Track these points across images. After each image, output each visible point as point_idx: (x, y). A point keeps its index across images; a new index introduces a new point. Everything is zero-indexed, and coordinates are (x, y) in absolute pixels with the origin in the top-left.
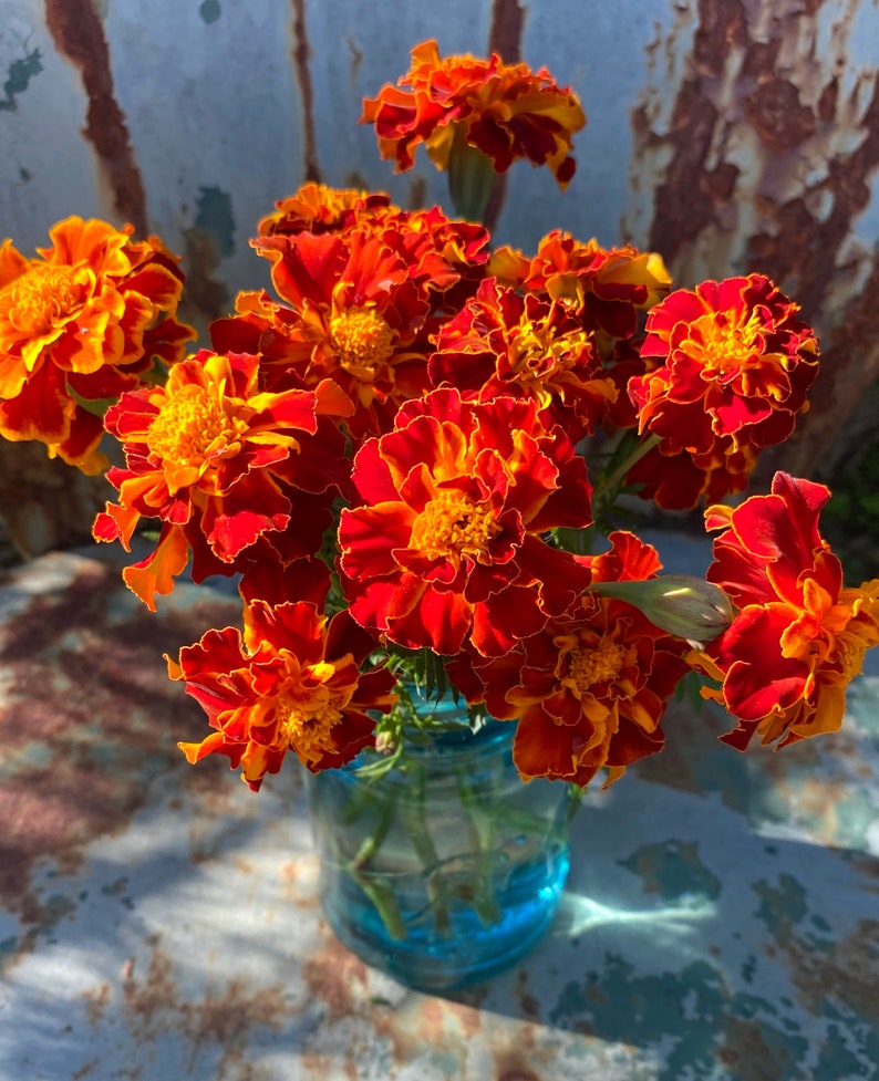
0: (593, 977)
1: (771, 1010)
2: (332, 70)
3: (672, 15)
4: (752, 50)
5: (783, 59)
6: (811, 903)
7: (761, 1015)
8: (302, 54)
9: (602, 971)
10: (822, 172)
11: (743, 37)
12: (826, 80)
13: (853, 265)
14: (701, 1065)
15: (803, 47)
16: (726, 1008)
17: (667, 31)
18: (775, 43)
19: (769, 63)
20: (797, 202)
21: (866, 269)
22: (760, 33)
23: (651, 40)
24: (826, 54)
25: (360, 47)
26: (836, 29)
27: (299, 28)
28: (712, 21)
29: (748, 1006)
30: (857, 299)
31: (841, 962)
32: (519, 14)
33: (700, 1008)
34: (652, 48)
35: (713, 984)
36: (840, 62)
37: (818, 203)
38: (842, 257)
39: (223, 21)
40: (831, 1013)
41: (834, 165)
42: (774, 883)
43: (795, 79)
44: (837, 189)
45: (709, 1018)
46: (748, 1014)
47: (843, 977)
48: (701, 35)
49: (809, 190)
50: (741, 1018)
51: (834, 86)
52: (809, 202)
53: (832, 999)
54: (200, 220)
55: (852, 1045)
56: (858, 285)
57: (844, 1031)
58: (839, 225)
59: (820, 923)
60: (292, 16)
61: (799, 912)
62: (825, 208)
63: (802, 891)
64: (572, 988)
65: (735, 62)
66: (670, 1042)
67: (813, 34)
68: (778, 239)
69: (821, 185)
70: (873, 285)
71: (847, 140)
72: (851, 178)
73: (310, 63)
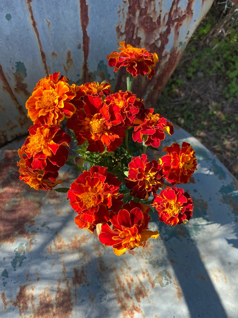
2: (43, 28)
3: (122, 3)
4: (141, 10)
5: (148, 12)
8: (34, 24)
10: (158, 37)
11: (139, 7)
12: (158, 16)
13: (166, 56)
15: (152, 8)
17: (122, 7)
18: (146, 8)
19: (146, 12)
20: (154, 44)
21: (168, 56)
22: (143, 6)
23: (119, 10)
24: (158, 10)
25: (49, 21)
26: (159, 3)
27: (32, 18)
28: (132, 3)
30: (167, 63)
32: (86, 7)
34: (119, 12)
36: (161, 11)
37: (158, 43)
38: (163, 55)
39: (12, 19)
41: (161, 35)
43: (151, 16)
44: (161, 40)
48: (130, 7)
49: (156, 41)
51: (160, 17)
52: (156, 43)
54: (17, 70)
56: (167, 60)
58: (163, 47)
60: (30, 15)
62: (159, 44)
65: (138, 13)
67: (154, 5)
69: (158, 40)
70: (170, 59)
71: (163, 29)
72: (164, 37)
73: (37, 26)
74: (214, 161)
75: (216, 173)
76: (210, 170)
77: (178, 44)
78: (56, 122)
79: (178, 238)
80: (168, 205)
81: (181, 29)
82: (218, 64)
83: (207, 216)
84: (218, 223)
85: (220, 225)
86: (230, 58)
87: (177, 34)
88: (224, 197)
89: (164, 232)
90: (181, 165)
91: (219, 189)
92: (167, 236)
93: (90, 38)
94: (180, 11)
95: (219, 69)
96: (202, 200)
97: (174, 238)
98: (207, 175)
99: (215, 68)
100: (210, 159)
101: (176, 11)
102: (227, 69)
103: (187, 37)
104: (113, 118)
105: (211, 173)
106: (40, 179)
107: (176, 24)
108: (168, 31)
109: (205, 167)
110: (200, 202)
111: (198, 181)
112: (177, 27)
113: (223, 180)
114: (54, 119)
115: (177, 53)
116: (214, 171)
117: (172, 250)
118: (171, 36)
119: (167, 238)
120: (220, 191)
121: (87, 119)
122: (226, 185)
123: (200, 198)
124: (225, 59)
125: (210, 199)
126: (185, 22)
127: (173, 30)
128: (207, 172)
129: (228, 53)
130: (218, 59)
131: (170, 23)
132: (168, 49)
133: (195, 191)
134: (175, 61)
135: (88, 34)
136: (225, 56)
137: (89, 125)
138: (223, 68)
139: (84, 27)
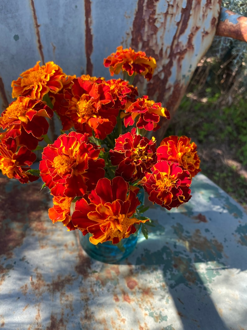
0: (142, 255)
1: (182, 254)
2: (48, 51)
3: (125, 35)
4: (144, 43)
5: (151, 44)
6: (184, 228)
7: (181, 255)
8: (40, 47)
9: (144, 253)
10: (161, 68)
11: (142, 39)
12: (160, 48)
13: (169, 88)
14: (170, 269)
15: (154, 41)
16: (172, 255)
17: (125, 39)
18: (148, 41)
19: (148, 45)
20: (157, 75)
21: (172, 89)
22: (145, 39)
23: (122, 40)
24: (159, 43)
25: (55, 45)
26: (161, 37)
27: (39, 41)
28: (135, 36)
29: (177, 254)
30: (171, 96)
31: (194, 240)
32: (91, 36)
33: (167, 257)
34: (122, 43)
35: (168, 251)
36: (163, 44)
37: (161, 75)
38: (167, 87)
39: (20, 40)
40: (194, 251)
41: (163, 67)
42: (175, 225)
43: (154, 48)
44: (164, 72)
45: (169, 258)
46: (177, 256)
47: (195, 243)
48: (133, 40)
49: (159, 73)
50: (176, 257)
51: (162, 50)
52: (159, 75)
53: (194, 248)
55: (200, 257)
56: (171, 92)
57: (198, 255)
58: (166, 80)
59: (187, 232)
60: (37, 38)
61: (182, 231)
62: (162, 76)
63: (182, 226)
64: (138, 259)
65: (140, 45)
66: (162, 266)
67: (156, 39)
68: (154, 84)
69: (161, 71)
70: (174, 92)
71: (166, 61)
72: (167, 69)
73: (43, 50)
74: (227, 200)
75: (230, 211)
76: (224, 208)
77: (181, 77)
78: (39, 95)
79: (187, 285)
80: (159, 177)
81: (183, 62)
82: (229, 129)
83: (222, 260)
84: (237, 268)
85: (239, 270)
86: (241, 123)
87: (180, 67)
88: (241, 238)
89: (169, 277)
90: (180, 154)
91: (235, 228)
92: (173, 282)
93: (94, 66)
94: (181, 45)
95: (230, 134)
96: (216, 241)
97: (182, 285)
98: (221, 213)
99: (226, 132)
100: (223, 197)
101: (178, 45)
102: (239, 133)
103: (189, 71)
104: (102, 97)
105: (225, 211)
106: (14, 161)
107: (178, 57)
108: (171, 64)
109: (217, 205)
110: (213, 243)
111: (210, 219)
112: (179, 60)
113: (239, 219)
114: (37, 91)
115: (180, 85)
116: (228, 209)
117: (179, 300)
118: (174, 69)
119: (173, 285)
120: (236, 231)
121: (74, 99)
122: (243, 224)
123: (213, 239)
124: (235, 124)
125: (225, 240)
126: (186, 56)
127: (175, 62)
128: (221, 210)
129: (239, 119)
130: (229, 125)
131: (172, 55)
132: (171, 82)
133: (207, 230)
134: (179, 94)
135: (92, 61)
136: (235, 121)
137: (76, 106)
138: (235, 134)
139: (88, 55)
